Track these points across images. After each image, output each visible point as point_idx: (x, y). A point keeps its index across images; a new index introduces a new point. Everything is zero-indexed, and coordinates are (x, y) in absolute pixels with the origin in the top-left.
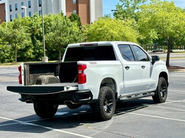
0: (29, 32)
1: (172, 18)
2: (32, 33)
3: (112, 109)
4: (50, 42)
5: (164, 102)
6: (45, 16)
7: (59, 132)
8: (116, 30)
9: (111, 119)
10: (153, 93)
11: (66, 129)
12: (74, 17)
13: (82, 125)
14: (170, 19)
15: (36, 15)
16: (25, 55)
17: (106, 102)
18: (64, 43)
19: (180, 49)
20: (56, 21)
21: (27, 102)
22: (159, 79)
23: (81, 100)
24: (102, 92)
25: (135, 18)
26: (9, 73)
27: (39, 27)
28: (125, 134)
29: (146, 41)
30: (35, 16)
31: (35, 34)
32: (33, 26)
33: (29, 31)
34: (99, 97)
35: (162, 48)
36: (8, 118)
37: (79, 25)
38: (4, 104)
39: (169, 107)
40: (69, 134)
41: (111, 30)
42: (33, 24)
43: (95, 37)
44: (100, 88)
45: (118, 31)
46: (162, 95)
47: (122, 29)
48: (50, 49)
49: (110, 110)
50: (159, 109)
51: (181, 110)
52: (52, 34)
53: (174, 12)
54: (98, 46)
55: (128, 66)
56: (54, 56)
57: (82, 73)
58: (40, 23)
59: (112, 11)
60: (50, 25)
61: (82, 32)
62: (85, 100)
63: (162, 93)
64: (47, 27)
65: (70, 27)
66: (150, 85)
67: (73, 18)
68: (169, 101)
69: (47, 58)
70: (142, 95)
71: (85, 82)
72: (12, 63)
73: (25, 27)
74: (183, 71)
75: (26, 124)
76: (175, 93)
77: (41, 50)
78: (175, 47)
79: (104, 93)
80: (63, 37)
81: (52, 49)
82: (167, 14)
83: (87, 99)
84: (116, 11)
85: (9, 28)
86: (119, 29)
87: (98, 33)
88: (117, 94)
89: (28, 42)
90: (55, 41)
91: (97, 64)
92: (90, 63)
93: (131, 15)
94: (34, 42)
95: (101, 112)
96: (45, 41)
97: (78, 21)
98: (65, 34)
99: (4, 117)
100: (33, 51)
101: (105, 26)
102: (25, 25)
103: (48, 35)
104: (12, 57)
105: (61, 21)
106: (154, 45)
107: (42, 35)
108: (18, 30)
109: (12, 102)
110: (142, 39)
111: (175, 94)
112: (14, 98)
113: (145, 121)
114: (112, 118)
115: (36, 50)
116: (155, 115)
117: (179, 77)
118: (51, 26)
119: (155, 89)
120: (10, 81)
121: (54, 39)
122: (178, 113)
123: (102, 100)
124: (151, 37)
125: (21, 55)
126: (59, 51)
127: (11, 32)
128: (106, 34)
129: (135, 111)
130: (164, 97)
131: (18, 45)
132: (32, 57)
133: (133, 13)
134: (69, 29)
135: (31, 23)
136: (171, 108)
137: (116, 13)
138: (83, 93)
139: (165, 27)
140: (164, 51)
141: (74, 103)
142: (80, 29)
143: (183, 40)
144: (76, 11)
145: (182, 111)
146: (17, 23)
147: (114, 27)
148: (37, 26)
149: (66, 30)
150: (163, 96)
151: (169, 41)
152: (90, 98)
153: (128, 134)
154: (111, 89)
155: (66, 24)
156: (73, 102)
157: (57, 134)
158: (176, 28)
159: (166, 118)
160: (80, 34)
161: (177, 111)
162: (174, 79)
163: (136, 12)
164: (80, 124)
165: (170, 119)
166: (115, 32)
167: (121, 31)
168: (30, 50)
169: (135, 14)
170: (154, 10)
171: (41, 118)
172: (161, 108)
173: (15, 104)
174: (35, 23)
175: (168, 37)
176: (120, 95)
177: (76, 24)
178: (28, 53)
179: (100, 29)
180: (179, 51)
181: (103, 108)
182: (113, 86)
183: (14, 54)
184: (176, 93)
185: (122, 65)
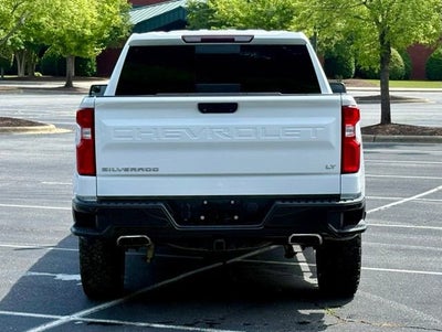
54: (250, 43)
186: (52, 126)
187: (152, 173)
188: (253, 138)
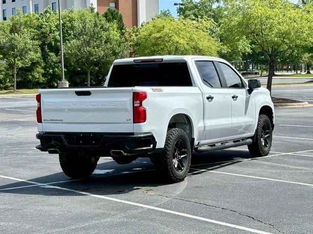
0: (37, 39)
1: (277, 18)
2: (43, 40)
3: (186, 165)
4: (72, 56)
5: (267, 155)
6: (63, 13)
7: (103, 199)
8: (183, 38)
9: (183, 179)
10: (250, 140)
11: (114, 195)
12: (112, 14)
13: (139, 189)
14: (274, 20)
15: (49, 10)
16: (30, 77)
17: (176, 153)
18: (96, 59)
19: (287, 70)
20: (81, 20)
21: (51, 152)
22: (259, 118)
23: (138, 149)
24: (171, 137)
25: (214, 17)
26: (6, 107)
27: (54, 31)
28: (209, 202)
29: (231, 56)
30: (46, 12)
31: (46, 42)
32: (44, 28)
33: (36, 37)
34: (165, 145)
35: (257, 69)
36: (16, 178)
37: (121, 28)
38: (5, 155)
39: (275, 163)
40: (120, 202)
41: (176, 37)
42: (44, 26)
43: (148, 48)
44: (168, 130)
45: (186, 39)
46: (263, 144)
47: (194, 36)
48: (72, 67)
49: (183, 166)
50: (260, 165)
51: (295, 167)
52: (74, 42)
53: (280, 8)
54: (163, 62)
55: (212, 96)
56: (78, 81)
57: (139, 106)
58: (56, 24)
59: (175, 4)
60: (72, 28)
61: (126, 40)
62: (144, 148)
63: (264, 141)
64: (67, 31)
65: (106, 31)
66: (243, 127)
67: (111, 16)
68: (275, 154)
69: (68, 82)
70: (232, 143)
71: (144, 120)
72: (8, 91)
73: (30, 30)
74: (293, 107)
75: (47, 187)
76: (283, 141)
77: (56, 69)
78: (279, 66)
79: (173, 138)
80: (94, 48)
81: (75, 68)
82: (270, 12)
83: (147, 148)
84: (182, 4)
85: (4, 31)
86: (189, 36)
87: (153, 41)
88: (193, 140)
89: (35, 55)
90: (81, 54)
91: (163, 92)
92: (153, 89)
93: (207, 12)
94: (45, 56)
95: (168, 169)
96: (64, 55)
97: (119, 21)
98: (98, 42)
99: (10, 176)
100: (43, 71)
101: (166, 30)
102: (31, 27)
103: (69, 45)
104: (8, 80)
105: (90, 21)
106: (243, 64)
107: (59, 44)
108: (18, 35)
109: (19, 154)
110: (226, 52)
111: (284, 143)
112: (21, 147)
113: (238, 184)
114: (186, 179)
115: (48, 69)
116: (253, 175)
117: (287, 117)
118: (73, 30)
119: (252, 133)
120: (10, 120)
121: (79, 50)
122: (290, 172)
123: (171, 149)
124: (239, 50)
125: (22, 78)
126: (87, 72)
127: (7, 39)
128: (167, 44)
129: (221, 169)
130: (267, 147)
131: (18, 60)
132: (41, 81)
133: (211, 10)
134: (104, 34)
135: (40, 24)
136: (279, 165)
137: (182, 8)
138: (141, 137)
139: (264, 33)
140: (260, 73)
141: (126, 154)
142: (123, 34)
143: (292, 56)
144: (114, 4)
145: (296, 169)
146: (17, 24)
147: (180, 31)
148: (50, 28)
149: (100, 36)
150: (265, 145)
151: (272, 57)
152: (152, 146)
153: (214, 203)
154: (185, 133)
155: (99, 27)
156: (125, 152)
157: (100, 202)
158: (283, 36)
159: (271, 179)
160: (123, 42)
161: (289, 169)
162: (280, 119)
163: (216, 8)
164: (135, 188)
165: (278, 180)
166: (181, 41)
167: (191, 40)
168: (38, 69)
169: (214, 12)
170: (248, 4)
171: (71, 178)
172: (263, 165)
173: (24, 156)
174: (46, 24)
175: (270, 50)
176: (199, 143)
177: (115, 26)
178: (35, 74)
179: (158, 35)
180: (285, 73)
181: (172, 162)
182: (188, 127)
183: (11, 76)
184: (285, 141)
185: (202, 94)
186: (307, 103)
187: (61, 122)
188: (95, 107)
